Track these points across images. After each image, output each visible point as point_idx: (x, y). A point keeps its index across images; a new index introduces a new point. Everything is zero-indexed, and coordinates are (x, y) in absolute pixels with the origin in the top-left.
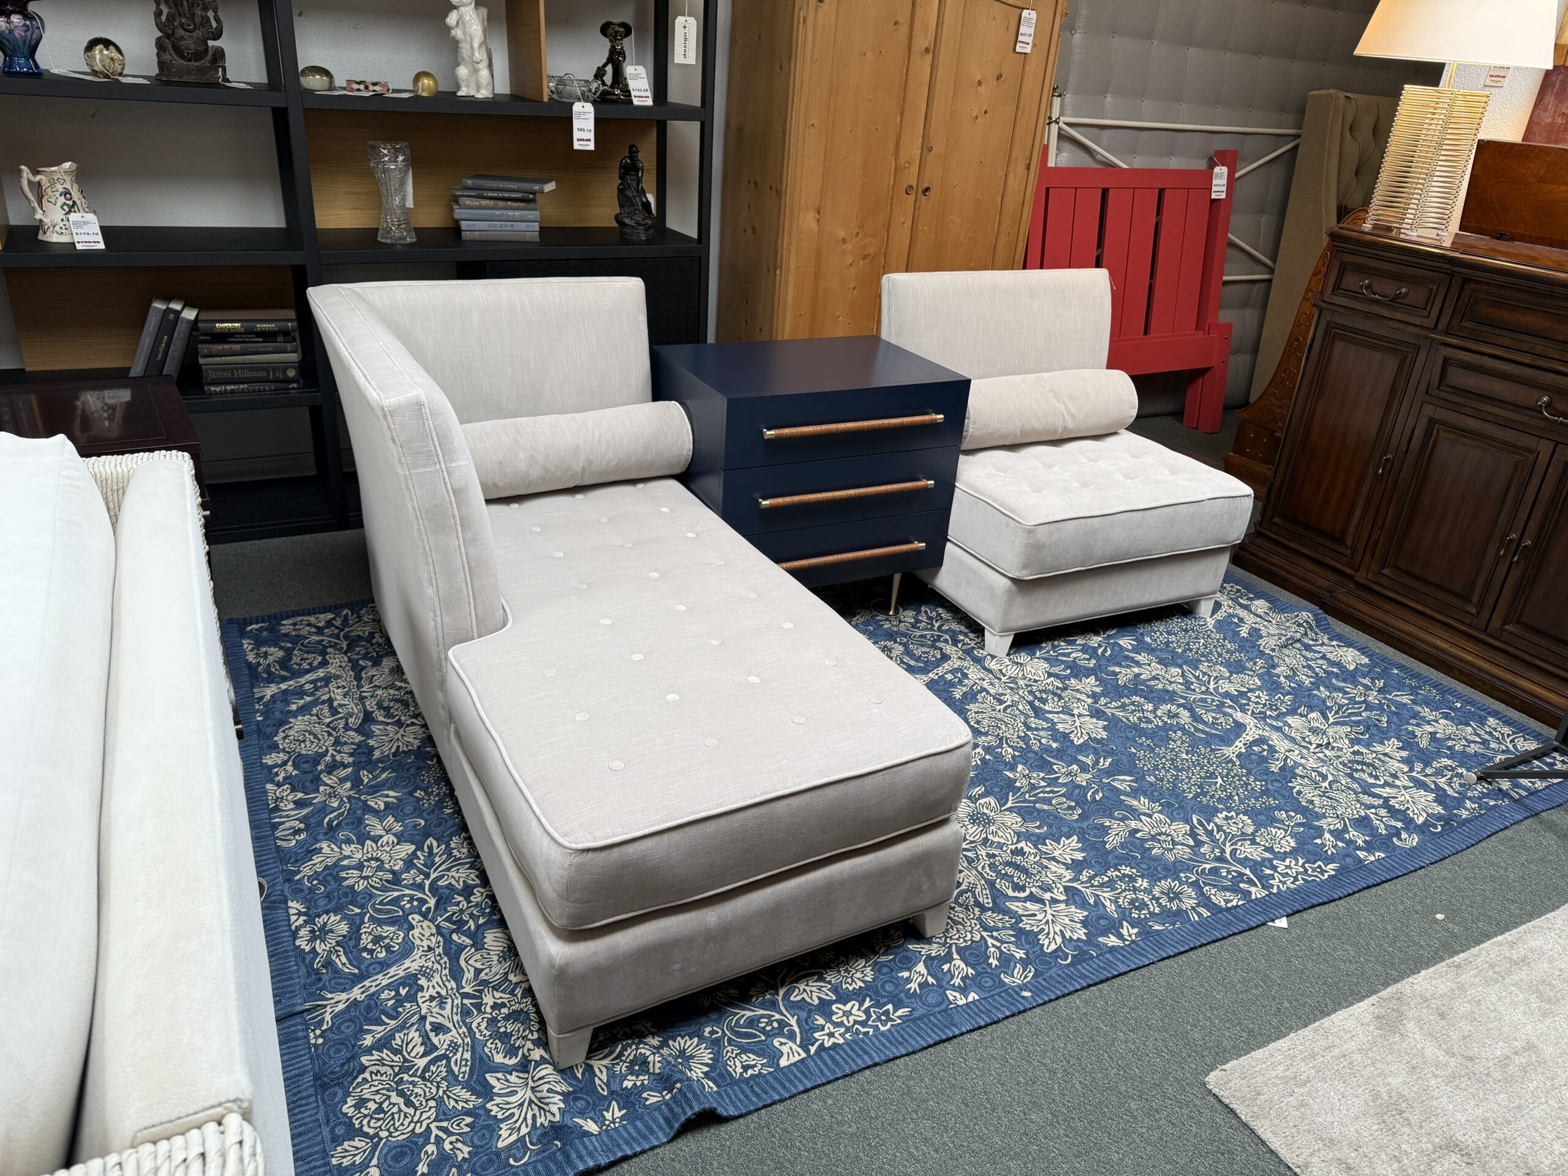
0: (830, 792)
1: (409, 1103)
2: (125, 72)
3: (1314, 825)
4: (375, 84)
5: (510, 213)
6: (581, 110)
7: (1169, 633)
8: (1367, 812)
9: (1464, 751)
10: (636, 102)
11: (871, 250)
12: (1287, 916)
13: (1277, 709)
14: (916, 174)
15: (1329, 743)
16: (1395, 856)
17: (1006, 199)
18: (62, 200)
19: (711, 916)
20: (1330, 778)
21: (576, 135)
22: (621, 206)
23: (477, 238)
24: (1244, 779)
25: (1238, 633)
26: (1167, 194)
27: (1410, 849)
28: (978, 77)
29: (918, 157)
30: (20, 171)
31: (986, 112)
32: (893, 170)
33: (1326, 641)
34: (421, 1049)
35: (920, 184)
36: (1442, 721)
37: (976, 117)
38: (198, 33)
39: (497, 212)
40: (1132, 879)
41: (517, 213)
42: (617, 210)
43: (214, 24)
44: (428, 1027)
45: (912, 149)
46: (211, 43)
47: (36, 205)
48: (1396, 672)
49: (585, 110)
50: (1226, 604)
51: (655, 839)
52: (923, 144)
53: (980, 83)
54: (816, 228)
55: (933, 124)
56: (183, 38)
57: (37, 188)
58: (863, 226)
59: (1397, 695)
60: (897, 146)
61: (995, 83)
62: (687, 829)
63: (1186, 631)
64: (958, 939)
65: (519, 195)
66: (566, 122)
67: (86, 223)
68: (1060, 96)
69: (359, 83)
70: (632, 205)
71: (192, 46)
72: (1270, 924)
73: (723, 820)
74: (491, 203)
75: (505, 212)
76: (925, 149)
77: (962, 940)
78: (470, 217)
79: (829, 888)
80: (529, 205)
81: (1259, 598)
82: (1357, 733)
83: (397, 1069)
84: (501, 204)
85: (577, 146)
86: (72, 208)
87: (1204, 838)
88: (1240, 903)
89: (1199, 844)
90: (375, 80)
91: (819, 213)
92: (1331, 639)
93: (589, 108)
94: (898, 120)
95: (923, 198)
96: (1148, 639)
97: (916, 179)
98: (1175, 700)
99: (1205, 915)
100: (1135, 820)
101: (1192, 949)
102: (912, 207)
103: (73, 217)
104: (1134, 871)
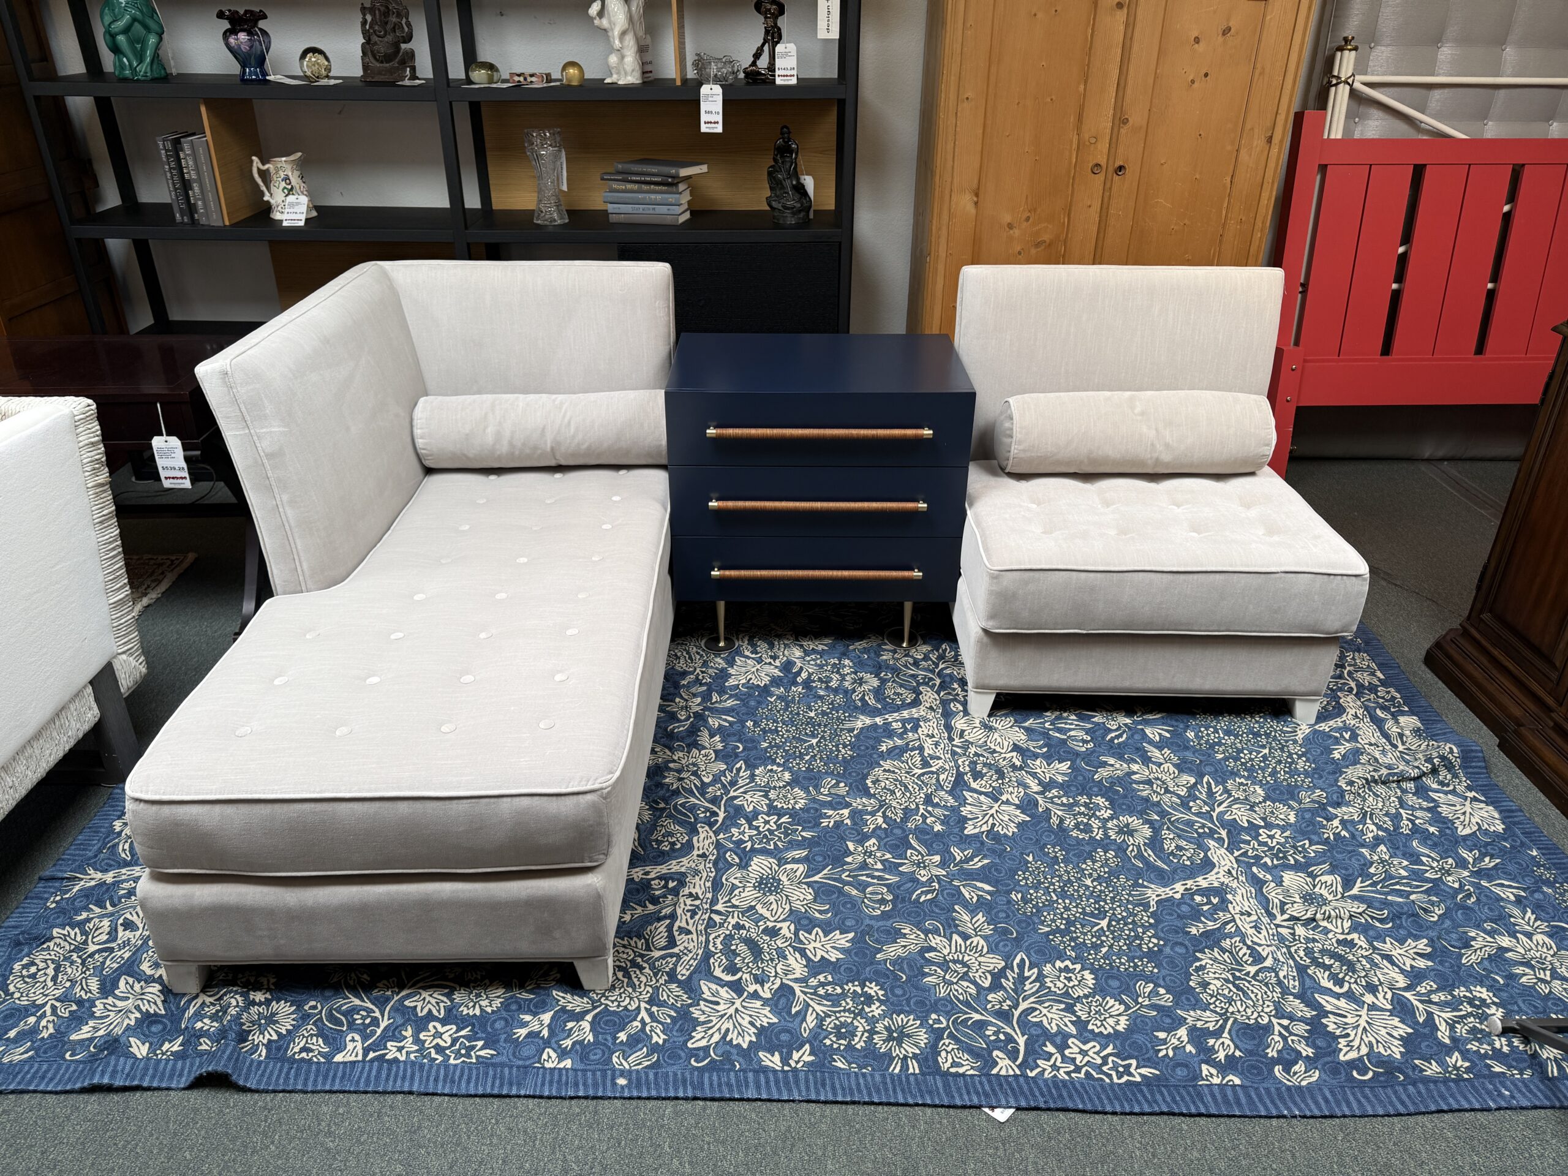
0: (403, 806)
1: (54, 979)
2: (331, 74)
3: (1176, 1015)
4: (532, 76)
5: (653, 196)
6: (709, 92)
7: (1228, 733)
8: (1274, 1021)
9: (1533, 987)
10: (779, 81)
11: (1046, 237)
12: (1018, 1109)
13: (1285, 857)
14: (1106, 151)
15: (1314, 920)
16: (1256, 1089)
17: (1236, 180)
18: (283, 184)
19: (292, 897)
20: (1268, 963)
21: (704, 117)
22: (771, 189)
23: (622, 221)
24: (1140, 930)
25: (1331, 751)
26: (1527, 174)
27: (1289, 1088)
28: (1195, 34)
29: (1108, 131)
30: (252, 161)
31: (1206, 75)
32: (1075, 146)
33: (1460, 789)
34: (104, 937)
35: (1111, 162)
36: (1539, 938)
37: (1193, 82)
38: (389, 38)
39: (640, 196)
40: (869, 1000)
41: (659, 197)
42: (768, 193)
43: (406, 29)
44: (121, 921)
45: (1100, 120)
46: (403, 46)
47: (264, 188)
48: (1535, 853)
49: (713, 92)
50: (1352, 712)
51: (207, 807)
52: (1114, 115)
53: (1197, 40)
54: (973, 211)
55: (1129, 91)
56: (376, 43)
57: (265, 175)
58: (1035, 210)
59: (1502, 885)
60: (1080, 118)
61: (1220, 39)
62: (241, 806)
63: (1257, 735)
64: (613, 1002)
65: (659, 179)
66: (694, 105)
67: (298, 204)
68: (1356, 49)
69: (519, 75)
70: (783, 187)
71: (382, 50)
72: (986, 1110)
73: (277, 806)
74: (636, 187)
75: (647, 196)
76: (1117, 122)
77: (616, 1004)
78: (616, 200)
79: (426, 905)
80: (670, 189)
81: (1412, 713)
82: (1372, 918)
83: (72, 947)
84: (645, 187)
85: (704, 128)
86: (291, 191)
87: (1008, 984)
88: (972, 1072)
89: (996, 986)
90: (532, 72)
91: (977, 195)
92: (1469, 788)
93: (718, 90)
94: (1082, 87)
95: (1116, 178)
96: (1190, 734)
97: (1105, 157)
98: (1148, 814)
99: (911, 1071)
100: (944, 936)
101: (854, 1103)
102: (1101, 188)
103: (291, 198)
104: (881, 993)
